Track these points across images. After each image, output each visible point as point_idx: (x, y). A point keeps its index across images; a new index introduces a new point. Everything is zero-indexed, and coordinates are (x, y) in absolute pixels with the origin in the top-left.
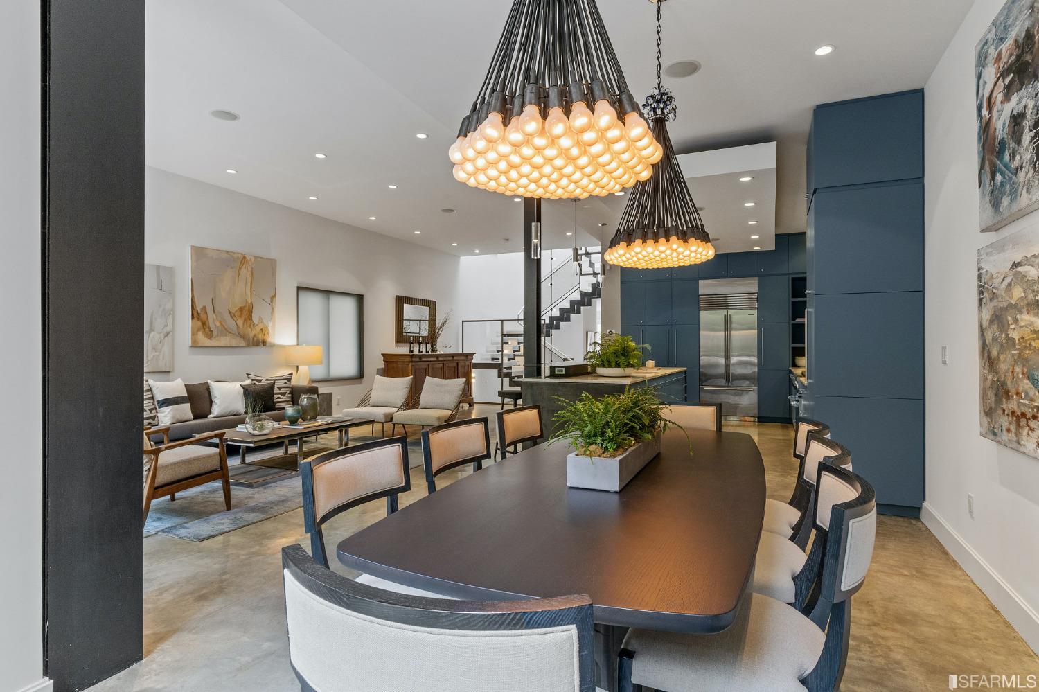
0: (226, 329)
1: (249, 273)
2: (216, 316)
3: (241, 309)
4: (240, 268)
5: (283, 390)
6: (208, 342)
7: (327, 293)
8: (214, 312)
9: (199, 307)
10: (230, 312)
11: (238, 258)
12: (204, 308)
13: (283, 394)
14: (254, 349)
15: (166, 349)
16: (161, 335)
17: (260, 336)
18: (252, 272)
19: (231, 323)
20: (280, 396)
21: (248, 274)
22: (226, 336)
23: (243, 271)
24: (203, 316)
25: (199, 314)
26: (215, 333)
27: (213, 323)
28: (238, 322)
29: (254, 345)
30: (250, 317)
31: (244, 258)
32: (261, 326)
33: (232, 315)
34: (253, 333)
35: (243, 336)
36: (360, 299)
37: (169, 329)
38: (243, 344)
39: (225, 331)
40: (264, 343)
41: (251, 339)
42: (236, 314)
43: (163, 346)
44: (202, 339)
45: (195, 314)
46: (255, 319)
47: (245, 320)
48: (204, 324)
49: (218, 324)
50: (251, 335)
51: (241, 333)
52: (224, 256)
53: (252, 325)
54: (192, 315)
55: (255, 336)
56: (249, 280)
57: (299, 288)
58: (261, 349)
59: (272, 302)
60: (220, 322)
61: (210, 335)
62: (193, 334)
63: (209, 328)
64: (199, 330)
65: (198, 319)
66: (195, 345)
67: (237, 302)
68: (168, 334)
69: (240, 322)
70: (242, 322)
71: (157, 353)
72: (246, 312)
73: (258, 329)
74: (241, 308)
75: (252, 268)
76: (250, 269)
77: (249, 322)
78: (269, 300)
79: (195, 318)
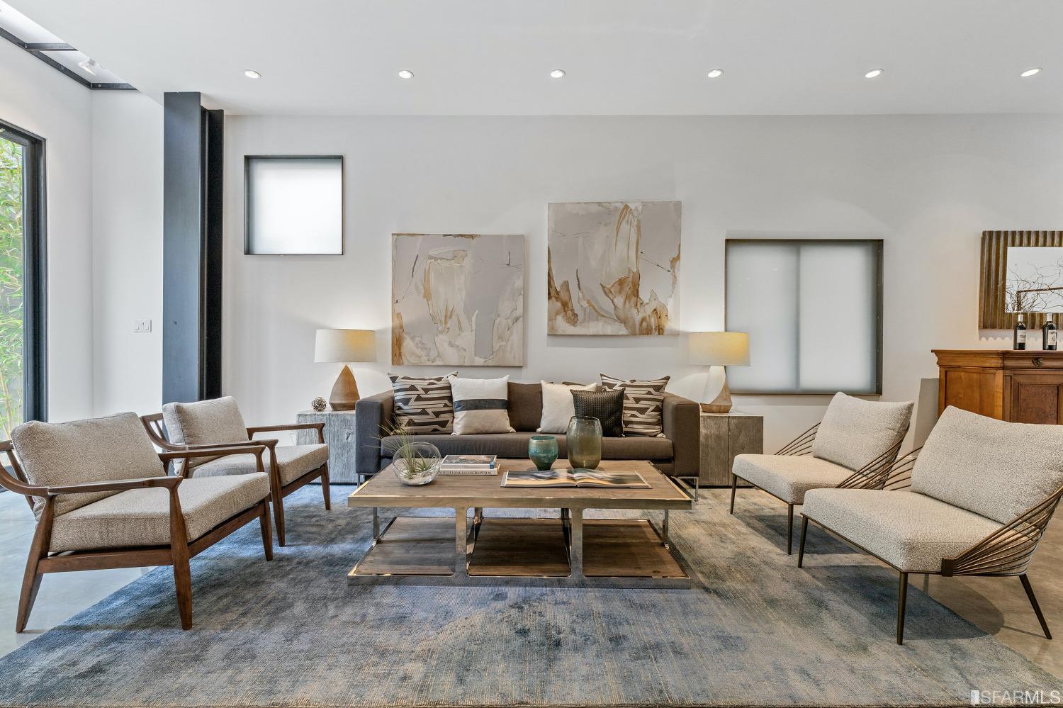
0: (596, 311)
1: (634, 231)
2: (582, 292)
3: (621, 282)
4: (620, 222)
5: (642, 404)
6: (571, 330)
7: (796, 244)
8: (580, 289)
9: (558, 284)
10: (603, 287)
11: (616, 208)
12: (566, 284)
13: (643, 411)
14: (646, 339)
15: (516, 338)
16: (509, 320)
17: (653, 321)
18: (639, 228)
19: (605, 303)
20: (635, 412)
21: (632, 230)
22: (597, 320)
23: (624, 226)
24: (563, 295)
25: (557, 293)
26: (581, 317)
27: (578, 303)
28: (615, 300)
29: (642, 333)
30: (636, 292)
31: (626, 207)
32: (654, 305)
33: (607, 291)
34: (641, 316)
35: (623, 321)
36: (876, 247)
37: (519, 312)
38: (624, 331)
39: (598, 314)
40: (660, 330)
41: (637, 324)
42: (612, 290)
43: (511, 334)
44: (562, 325)
45: (553, 293)
46: (644, 295)
47: (627, 297)
48: (565, 305)
49: (585, 304)
50: (638, 318)
51: (622, 316)
52: (595, 209)
53: (638, 304)
54: (549, 294)
55: (643, 320)
56: (634, 241)
57: (728, 241)
58: (654, 339)
59: (673, 267)
60: (589, 302)
61: (573, 319)
62: (550, 319)
63: (573, 310)
64: (557, 313)
65: (557, 299)
66: (553, 334)
67: (616, 271)
68: (517, 319)
69: (619, 301)
70: (622, 300)
71: (504, 343)
72: (630, 287)
73: (649, 310)
74: (620, 280)
75: (639, 221)
76: (636, 223)
77: (634, 299)
78: (668, 267)
79: (553, 299)
